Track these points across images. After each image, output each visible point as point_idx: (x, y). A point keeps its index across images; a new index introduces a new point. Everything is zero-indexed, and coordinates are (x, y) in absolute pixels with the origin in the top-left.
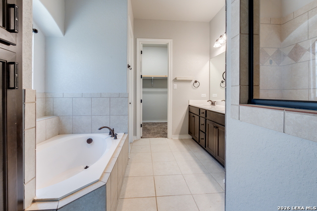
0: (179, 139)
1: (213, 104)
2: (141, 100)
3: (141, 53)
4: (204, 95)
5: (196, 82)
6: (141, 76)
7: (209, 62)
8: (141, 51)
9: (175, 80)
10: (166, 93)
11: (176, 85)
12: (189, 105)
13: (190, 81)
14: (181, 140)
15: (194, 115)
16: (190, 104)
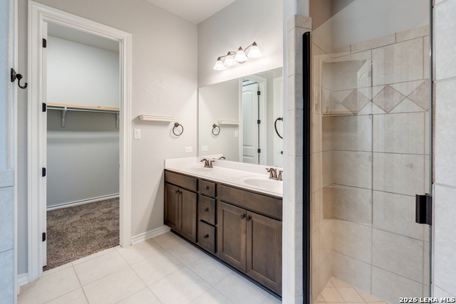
0: (147, 241)
1: (208, 164)
2: (44, 170)
3: (44, 46)
4: (190, 149)
5: (176, 125)
6: (44, 105)
7: (196, 91)
8: (44, 41)
9: (138, 121)
10: (117, 140)
11: (139, 131)
12: (165, 170)
13: (167, 123)
14: (152, 241)
15: (181, 190)
16: (168, 167)
